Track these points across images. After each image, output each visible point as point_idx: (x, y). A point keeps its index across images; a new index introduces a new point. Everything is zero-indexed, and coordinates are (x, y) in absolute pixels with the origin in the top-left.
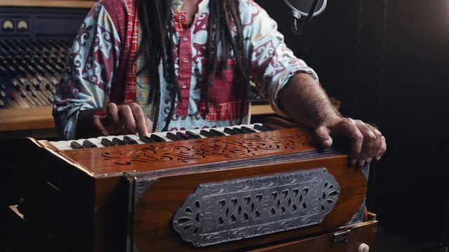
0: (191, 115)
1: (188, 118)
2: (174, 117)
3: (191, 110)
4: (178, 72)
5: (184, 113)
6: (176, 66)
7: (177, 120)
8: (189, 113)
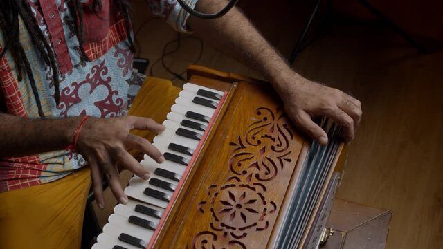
0: (76, 66)
1: (74, 70)
2: (60, 78)
3: (74, 60)
4: (47, 32)
5: (68, 67)
6: (43, 28)
7: (64, 79)
8: (73, 65)
